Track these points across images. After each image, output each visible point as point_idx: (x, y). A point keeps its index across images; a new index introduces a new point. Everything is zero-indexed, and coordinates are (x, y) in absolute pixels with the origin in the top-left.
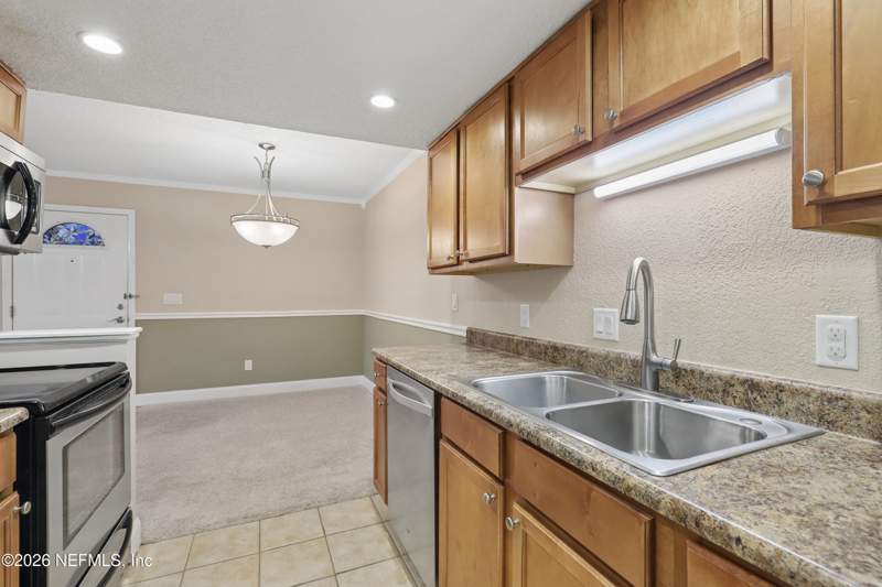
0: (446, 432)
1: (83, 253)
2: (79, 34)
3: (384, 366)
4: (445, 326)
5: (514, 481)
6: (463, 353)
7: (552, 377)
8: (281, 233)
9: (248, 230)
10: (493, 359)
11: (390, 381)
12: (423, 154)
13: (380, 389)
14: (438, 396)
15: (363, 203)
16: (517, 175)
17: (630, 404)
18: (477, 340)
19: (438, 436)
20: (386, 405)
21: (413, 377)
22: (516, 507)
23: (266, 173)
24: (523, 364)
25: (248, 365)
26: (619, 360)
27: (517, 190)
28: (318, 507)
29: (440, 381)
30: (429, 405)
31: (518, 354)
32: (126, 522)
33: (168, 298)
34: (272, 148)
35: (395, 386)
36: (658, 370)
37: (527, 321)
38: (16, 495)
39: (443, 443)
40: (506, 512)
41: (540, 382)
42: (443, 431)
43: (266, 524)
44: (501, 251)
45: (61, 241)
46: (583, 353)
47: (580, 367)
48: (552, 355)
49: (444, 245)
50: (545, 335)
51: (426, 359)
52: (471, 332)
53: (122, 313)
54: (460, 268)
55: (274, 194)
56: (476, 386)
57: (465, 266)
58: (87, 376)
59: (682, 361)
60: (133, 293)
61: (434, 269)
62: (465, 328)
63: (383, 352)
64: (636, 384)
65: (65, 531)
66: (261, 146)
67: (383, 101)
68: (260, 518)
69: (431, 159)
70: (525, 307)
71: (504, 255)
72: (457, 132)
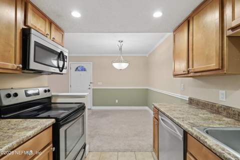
1: (83, 73)
2: (70, 12)
3: (158, 111)
4: (178, 96)
8: (124, 66)
9: (116, 65)
11: (160, 117)
12: (171, 34)
13: (156, 118)
14: (186, 133)
15: (147, 55)
16: (229, 30)
18: (194, 103)
20: (158, 124)
21: (171, 120)
23: (121, 49)
25: (117, 101)
28: (135, 152)
29: (186, 127)
30: (181, 136)
31: (219, 112)
32: (84, 147)
33: (99, 83)
34: (122, 42)
35: (162, 119)
37: (224, 98)
38: (52, 145)
39: (188, 154)
42: (188, 149)
43: (120, 153)
44: (217, 68)
45: (79, 70)
49: (181, 66)
51: (174, 111)
52: (191, 99)
53: (90, 87)
54: (189, 75)
55: (123, 55)
57: (192, 74)
58: (76, 106)
60: (92, 82)
61: (175, 76)
62: (188, 97)
63: (157, 105)
65: (66, 153)
66: (119, 41)
67: (158, 14)
68: (118, 151)
69: (174, 35)
70: (222, 91)
71: (219, 69)
72: (188, 21)
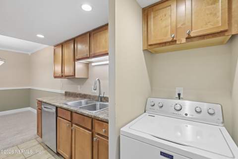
0: (59, 115)
3: (40, 103)
5: (73, 121)
6: (64, 98)
7: (83, 101)
10: (71, 98)
11: (43, 106)
13: (39, 109)
14: (57, 108)
15: (30, 54)
16: (76, 59)
17: (96, 104)
18: (68, 94)
19: (57, 116)
20: (41, 112)
21: (50, 104)
22: (74, 125)
24: (78, 99)
26: (96, 96)
27: (76, 62)
28: (17, 146)
29: (57, 104)
30: (54, 110)
31: (77, 97)
36: (101, 98)
37: (80, 90)
39: (58, 118)
40: (72, 126)
41: (81, 102)
44: (72, 75)
46: (90, 95)
47: (90, 98)
48: (84, 96)
50: (83, 92)
51: (53, 100)
52: (66, 92)
54: (63, 77)
56: (66, 104)
59: (104, 96)
61: (55, 77)
62: (64, 91)
63: (40, 99)
64: (98, 101)
67: (40, 36)
69: (55, 50)
70: (79, 86)
72: (62, 45)
